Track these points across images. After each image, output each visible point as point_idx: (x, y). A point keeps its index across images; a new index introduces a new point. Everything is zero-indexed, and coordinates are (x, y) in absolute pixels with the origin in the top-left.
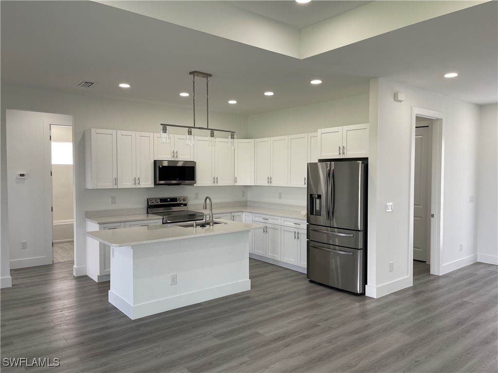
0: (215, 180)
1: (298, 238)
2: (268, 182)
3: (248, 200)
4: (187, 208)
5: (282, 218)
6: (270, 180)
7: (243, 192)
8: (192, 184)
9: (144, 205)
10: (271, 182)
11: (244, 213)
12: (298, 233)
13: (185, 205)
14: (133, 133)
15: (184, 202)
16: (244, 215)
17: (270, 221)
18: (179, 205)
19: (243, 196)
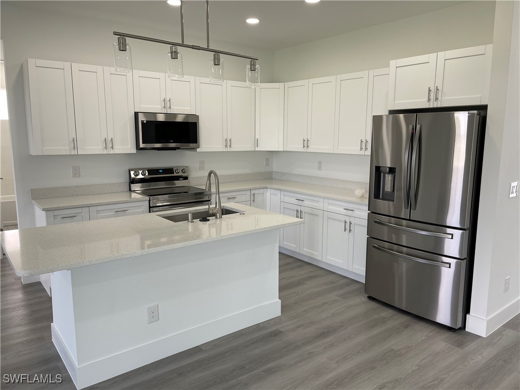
0: (228, 143)
1: (350, 231)
2: (304, 146)
3: (274, 170)
4: (189, 182)
5: (326, 201)
6: (306, 143)
7: (267, 160)
8: (194, 149)
9: (124, 180)
10: (308, 147)
11: (268, 190)
12: (350, 223)
13: (186, 178)
14: (99, 69)
15: (184, 175)
16: (268, 193)
17: (306, 203)
18: (177, 178)
19: (267, 165)
